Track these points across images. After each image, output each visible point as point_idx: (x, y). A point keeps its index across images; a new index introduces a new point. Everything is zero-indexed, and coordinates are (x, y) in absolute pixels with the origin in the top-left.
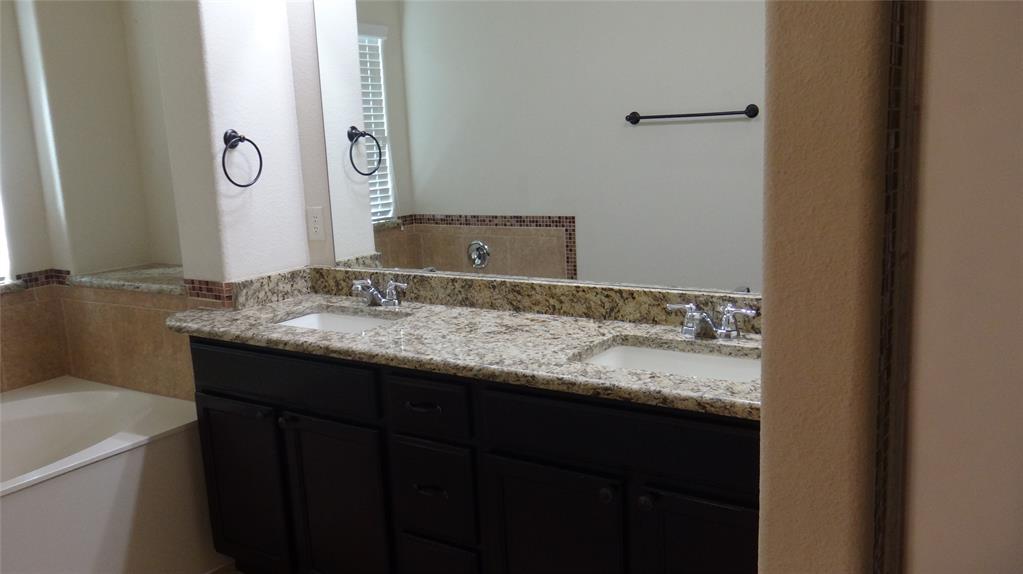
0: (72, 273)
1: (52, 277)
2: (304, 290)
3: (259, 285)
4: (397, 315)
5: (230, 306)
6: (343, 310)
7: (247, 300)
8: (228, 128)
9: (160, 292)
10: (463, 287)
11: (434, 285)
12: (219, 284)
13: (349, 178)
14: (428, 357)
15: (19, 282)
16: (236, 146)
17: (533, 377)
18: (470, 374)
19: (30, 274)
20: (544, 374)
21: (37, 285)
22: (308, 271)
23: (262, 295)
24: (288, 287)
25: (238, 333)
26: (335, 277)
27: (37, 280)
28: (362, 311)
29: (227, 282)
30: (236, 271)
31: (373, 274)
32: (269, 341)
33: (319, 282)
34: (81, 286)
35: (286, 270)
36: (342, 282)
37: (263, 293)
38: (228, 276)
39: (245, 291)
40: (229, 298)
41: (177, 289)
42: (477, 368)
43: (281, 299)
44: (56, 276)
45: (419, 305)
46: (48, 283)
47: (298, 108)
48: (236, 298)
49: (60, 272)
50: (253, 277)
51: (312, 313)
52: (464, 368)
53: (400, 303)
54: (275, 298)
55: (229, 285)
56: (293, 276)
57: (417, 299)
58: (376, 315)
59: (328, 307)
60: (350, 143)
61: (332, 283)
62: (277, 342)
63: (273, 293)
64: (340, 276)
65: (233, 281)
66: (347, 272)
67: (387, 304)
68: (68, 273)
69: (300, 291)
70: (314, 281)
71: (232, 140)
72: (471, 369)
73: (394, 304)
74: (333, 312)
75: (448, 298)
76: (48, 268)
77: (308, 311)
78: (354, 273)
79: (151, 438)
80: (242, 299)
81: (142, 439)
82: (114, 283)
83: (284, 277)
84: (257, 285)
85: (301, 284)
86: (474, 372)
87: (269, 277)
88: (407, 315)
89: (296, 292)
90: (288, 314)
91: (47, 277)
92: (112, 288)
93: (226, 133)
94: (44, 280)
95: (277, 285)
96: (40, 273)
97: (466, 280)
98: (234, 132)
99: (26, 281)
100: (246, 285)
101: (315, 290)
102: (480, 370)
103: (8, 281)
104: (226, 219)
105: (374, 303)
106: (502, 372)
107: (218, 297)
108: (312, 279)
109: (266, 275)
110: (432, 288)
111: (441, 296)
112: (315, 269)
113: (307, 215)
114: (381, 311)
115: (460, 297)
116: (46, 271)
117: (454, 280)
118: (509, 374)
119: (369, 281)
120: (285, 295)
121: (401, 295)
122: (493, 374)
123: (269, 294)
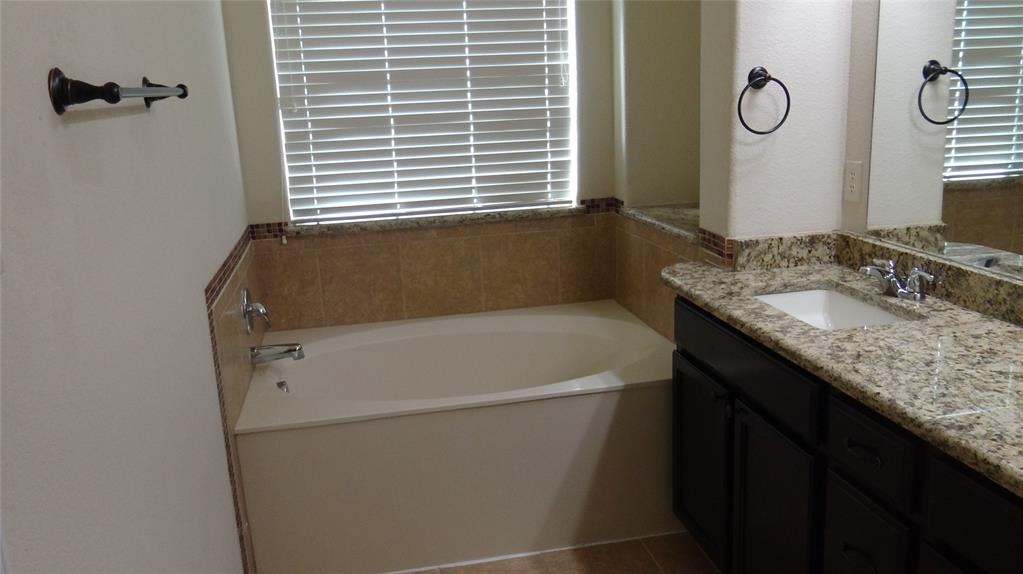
0: (625, 204)
1: (612, 205)
2: (826, 259)
3: (766, 245)
4: (909, 315)
5: (729, 265)
6: (852, 292)
7: (748, 261)
8: (757, 65)
9: (679, 236)
10: (1009, 294)
11: (972, 284)
12: (722, 239)
13: (915, 125)
14: (877, 390)
15: (581, 206)
16: (763, 86)
17: (998, 467)
18: (917, 431)
19: (593, 201)
20: (1016, 469)
21: (598, 212)
22: (835, 237)
23: (768, 258)
24: (804, 253)
25: (708, 300)
26: (861, 250)
27: (598, 206)
28: (872, 299)
29: (730, 238)
30: (741, 229)
31: (902, 254)
32: (730, 317)
33: (844, 252)
34: (627, 218)
35: (804, 232)
36: (867, 257)
37: (771, 256)
38: (731, 231)
39: (747, 251)
40: (730, 256)
41: (690, 235)
42: (928, 426)
43: (792, 265)
44: (613, 204)
45: (949, 305)
46: (608, 210)
47: (853, 39)
48: (736, 258)
49: (617, 200)
50: (760, 236)
51: (819, 288)
52: (912, 420)
53: (923, 297)
54: (784, 263)
55: (731, 242)
56: (813, 241)
57: (948, 296)
58: (887, 308)
59: (838, 285)
60: (923, 80)
61: (857, 256)
62: (736, 321)
63: (783, 257)
64: (867, 250)
65: (736, 238)
66: (874, 246)
67: (904, 297)
68: (622, 203)
69: (818, 259)
70: (840, 249)
71: (758, 80)
72: (920, 425)
73: (915, 298)
74: (841, 292)
75: (988, 305)
76: (610, 196)
77: (813, 286)
78: (882, 248)
79: (627, 386)
80: (742, 260)
81: (618, 383)
82: (649, 220)
83: (801, 241)
84: (762, 247)
85: (821, 251)
86: (922, 431)
87: (781, 239)
88: (921, 317)
89: (813, 260)
90: (785, 286)
91: (608, 205)
92: (645, 224)
93: (753, 70)
94: (604, 207)
95: (790, 248)
96: (602, 200)
97: (1015, 286)
98: (763, 70)
99: (588, 207)
100: (748, 244)
101: (838, 260)
102: (930, 431)
103: (574, 205)
104: (739, 170)
105: (891, 292)
106: (958, 444)
107: (720, 253)
108: (837, 247)
109: (777, 235)
110: (969, 288)
111: (979, 300)
112: (842, 236)
113: (845, 171)
114: (891, 304)
115: (1004, 308)
116: (608, 199)
117: (999, 283)
118: (966, 450)
119: (891, 263)
120: (799, 261)
121: (927, 289)
122: (945, 443)
123: (778, 258)
